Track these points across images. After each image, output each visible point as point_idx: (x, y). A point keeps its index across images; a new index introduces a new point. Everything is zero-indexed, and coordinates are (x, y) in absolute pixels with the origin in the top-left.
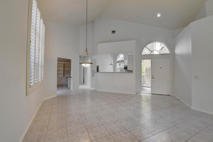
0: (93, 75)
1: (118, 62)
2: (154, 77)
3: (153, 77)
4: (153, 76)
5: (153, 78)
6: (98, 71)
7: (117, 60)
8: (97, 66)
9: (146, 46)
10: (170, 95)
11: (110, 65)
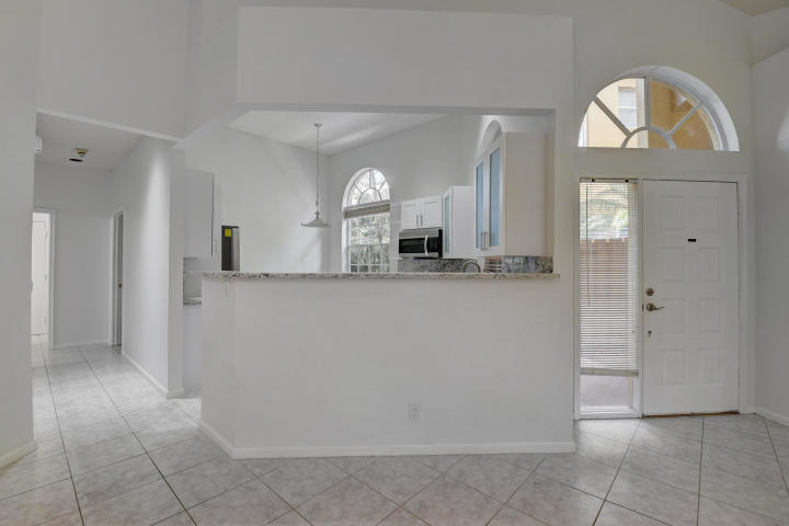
0: (189, 300)
1: (349, 214)
2: (654, 300)
3: (649, 300)
4: (650, 292)
5: (651, 308)
6: (228, 262)
7: (344, 205)
8: (224, 228)
9: (600, 96)
10: (736, 413)
11: (311, 225)
